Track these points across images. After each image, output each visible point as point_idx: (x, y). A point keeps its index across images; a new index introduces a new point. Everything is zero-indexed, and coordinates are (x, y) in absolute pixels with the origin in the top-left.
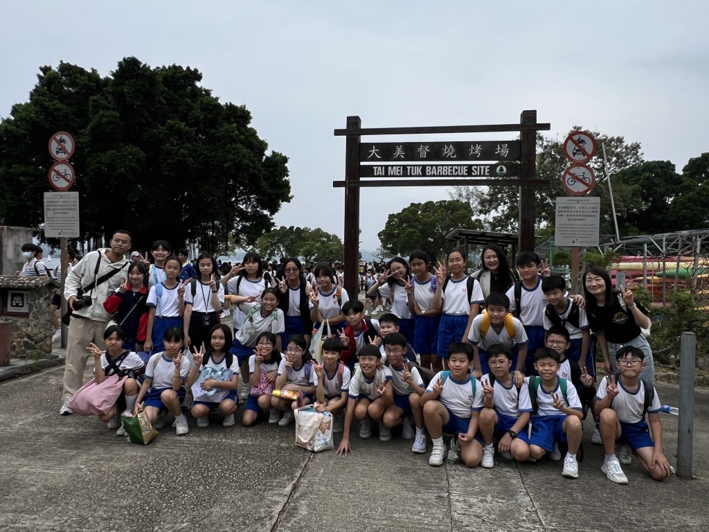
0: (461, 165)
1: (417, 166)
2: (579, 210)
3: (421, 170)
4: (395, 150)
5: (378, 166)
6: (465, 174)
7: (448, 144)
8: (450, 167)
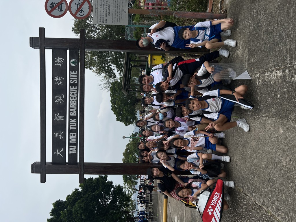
0: (70, 91)
1: (69, 122)
2: (102, 8)
3: (73, 119)
4: (58, 138)
5: (69, 150)
6: (76, 88)
7: (53, 100)
8: (71, 99)
